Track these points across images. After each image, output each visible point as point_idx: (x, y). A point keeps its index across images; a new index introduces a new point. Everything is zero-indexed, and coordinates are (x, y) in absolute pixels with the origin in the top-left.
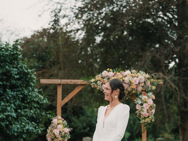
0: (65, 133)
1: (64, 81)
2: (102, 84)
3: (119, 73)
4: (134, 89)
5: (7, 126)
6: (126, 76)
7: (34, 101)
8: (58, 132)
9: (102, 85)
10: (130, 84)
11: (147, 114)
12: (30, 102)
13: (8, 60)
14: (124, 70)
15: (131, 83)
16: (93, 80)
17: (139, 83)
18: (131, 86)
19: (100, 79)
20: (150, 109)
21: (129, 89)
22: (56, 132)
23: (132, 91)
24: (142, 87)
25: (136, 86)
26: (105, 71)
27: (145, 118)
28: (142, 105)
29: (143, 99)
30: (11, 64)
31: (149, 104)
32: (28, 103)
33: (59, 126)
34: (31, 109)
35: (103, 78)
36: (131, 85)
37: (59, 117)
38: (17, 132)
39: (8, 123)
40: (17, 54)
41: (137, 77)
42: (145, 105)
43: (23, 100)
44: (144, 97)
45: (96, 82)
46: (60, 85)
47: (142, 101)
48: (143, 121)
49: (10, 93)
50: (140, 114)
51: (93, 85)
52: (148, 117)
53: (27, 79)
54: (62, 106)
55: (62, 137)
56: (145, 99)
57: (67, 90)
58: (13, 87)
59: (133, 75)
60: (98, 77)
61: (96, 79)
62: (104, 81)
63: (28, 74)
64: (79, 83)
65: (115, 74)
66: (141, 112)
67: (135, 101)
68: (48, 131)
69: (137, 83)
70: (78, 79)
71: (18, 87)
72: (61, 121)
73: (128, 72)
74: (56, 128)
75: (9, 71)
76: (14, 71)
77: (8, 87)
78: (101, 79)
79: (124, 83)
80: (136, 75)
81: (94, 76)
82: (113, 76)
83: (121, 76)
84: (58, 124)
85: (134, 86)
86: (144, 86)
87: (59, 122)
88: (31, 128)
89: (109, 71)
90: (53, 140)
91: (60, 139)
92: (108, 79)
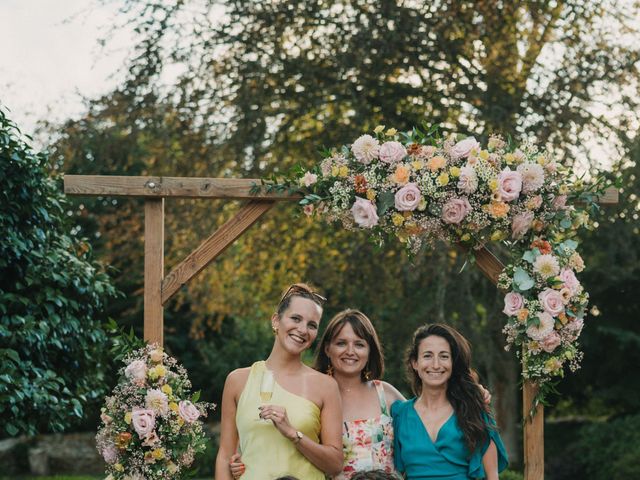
0: (185, 426)
1: (176, 185)
3: (431, 149)
4: (501, 220)
6: (464, 160)
7: (55, 285)
8: (151, 422)
9: (352, 201)
10: (483, 195)
11: (556, 339)
12: (36, 289)
15: (488, 191)
16: (309, 179)
17: (522, 196)
18: (489, 209)
19: (344, 171)
20: (567, 316)
21: (479, 222)
22: (142, 420)
23: (489, 230)
24: (537, 212)
25: (507, 208)
26: (365, 139)
27: (543, 356)
28: (533, 294)
29: (537, 267)
31: (564, 295)
32: (29, 292)
33: (153, 395)
35: (356, 166)
36: (488, 201)
37: (157, 351)
41: (513, 168)
42: (545, 297)
44: (543, 261)
45: (323, 189)
46: (155, 200)
47: (534, 276)
50: (524, 336)
51: (310, 201)
52: (559, 350)
55: (167, 444)
56: (547, 268)
59: (494, 156)
60: (334, 164)
61: (325, 174)
62: (363, 181)
65: (414, 150)
66: (531, 332)
67: (503, 276)
68: (105, 416)
69: (515, 195)
72: (161, 371)
73: (468, 144)
74: (141, 403)
78: (350, 174)
79: (457, 190)
80: (509, 158)
82: (404, 161)
83: (441, 161)
84: (150, 383)
85: (499, 210)
86: (541, 209)
87: (155, 372)
88: (39, 396)
89: (382, 138)
90: (125, 456)
91: (160, 453)
92: (384, 171)
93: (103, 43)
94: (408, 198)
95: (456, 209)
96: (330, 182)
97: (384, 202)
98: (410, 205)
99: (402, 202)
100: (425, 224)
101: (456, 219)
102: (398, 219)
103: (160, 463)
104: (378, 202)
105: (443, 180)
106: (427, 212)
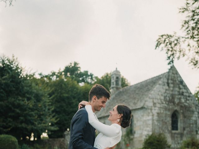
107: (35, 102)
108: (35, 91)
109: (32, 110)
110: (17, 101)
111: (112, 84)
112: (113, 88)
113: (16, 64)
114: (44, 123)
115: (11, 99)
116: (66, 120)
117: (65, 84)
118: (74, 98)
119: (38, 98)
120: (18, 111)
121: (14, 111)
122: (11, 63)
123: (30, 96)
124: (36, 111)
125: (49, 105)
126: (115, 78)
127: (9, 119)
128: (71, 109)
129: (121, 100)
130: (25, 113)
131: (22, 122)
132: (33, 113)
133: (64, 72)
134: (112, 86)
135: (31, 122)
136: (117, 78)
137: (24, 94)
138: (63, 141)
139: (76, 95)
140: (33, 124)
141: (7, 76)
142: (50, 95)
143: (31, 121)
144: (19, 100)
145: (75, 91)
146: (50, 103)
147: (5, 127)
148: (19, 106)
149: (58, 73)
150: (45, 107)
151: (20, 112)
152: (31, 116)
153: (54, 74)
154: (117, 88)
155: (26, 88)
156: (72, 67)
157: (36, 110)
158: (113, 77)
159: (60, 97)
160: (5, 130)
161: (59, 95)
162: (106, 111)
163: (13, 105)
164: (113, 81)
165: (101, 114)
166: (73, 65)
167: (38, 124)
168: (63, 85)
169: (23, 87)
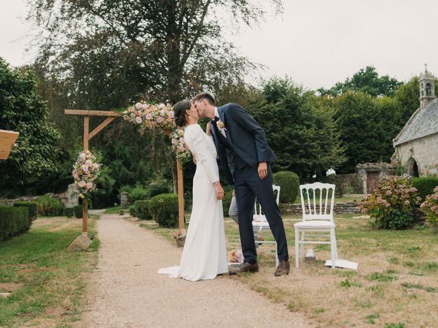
0: (95, 169)
1: (92, 113)
2: (136, 116)
3: (154, 106)
4: (170, 122)
5: (21, 162)
6: (161, 109)
7: (48, 135)
8: (87, 168)
10: (166, 117)
11: (184, 149)
13: (22, 89)
14: (158, 102)
16: (125, 112)
18: (167, 120)
19: (134, 110)
21: (165, 123)
22: (85, 167)
23: (168, 124)
25: (172, 119)
26: (139, 103)
27: (181, 153)
28: (178, 139)
29: (179, 133)
30: (25, 93)
32: (41, 138)
33: (87, 161)
34: (44, 144)
35: (137, 110)
37: (88, 152)
38: (31, 170)
39: (22, 159)
40: (32, 82)
42: (181, 139)
43: (35, 134)
44: (180, 131)
45: (129, 114)
46: (87, 116)
47: (178, 135)
48: (180, 156)
49: (24, 125)
50: (176, 148)
51: (125, 117)
52: (185, 151)
53: (40, 111)
54: (90, 138)
55: (91, 173)
56: (181, 133)
57: (95, 121)
58: (26, 119)
59: (168, 108)
60: (131, 109)
61: (129, 111)
62: (138, 113)
63: (41, 105)
64: (109, 115)
65: (150, 106)
66: (178, 147)
67: (171, 135)
68: (75, 167)
70: (109, 110)
71: (30, 119)
72: (89, 156)
73: (162, 105)
74: (84, 163)
75: (23, 101)
76: (29, 101)
77: (21, 119)
79: (160, 115)
81: (126, 108)
82: (148, 109)
83: (156, 109)
84: (87, 159)
85: (169, 120)
87: (87, 156)
88: (46, 166)
89: (142, 103)
90: (80, 176)
91: (90, 175)
92: (143, 111)
93: (27, 50)
94: (149, 117)
95: (160, 120)
96: (131, 113)
97: (143, 118)
98: (149, 119)
99: (147, 118)
100: (153, 123)
101: (160, 122)
102: (146, 122)
103: (89, 178)
104: (142, 117)
105: (157, 113)
106: (153, 120)
107: (316, 130)
108: (315, 115)
109: (313, 140)
110: (295, 131)
111: (421, 94)
112: (422, 99)
113: (290, 85)
114: (329, 155)
115: (287, 129)
116: (359, 149)
117: (355, 101)
118: (369, 118)
119: (320, 124)
120: (296, 143)
121: (290, 144)
122: (285, 85)
123: (310, 123)
124: (319, 141)
125: (334, 131)
126: (424, 85)
127: (286, 154)
128: (365, 134)
129: (434, 116)
130: (305, 144)
131: (302, 156)
132: (314, 143)
133: (353, 82)
134: (421, 97)
135: (312, 155)
136: (428, 85)
137: (302, 121)
138: (356, 176)
139: (371, 113)
140: (315, 157)
141: (281, 101)
142: (335, 118)
143: (313, 153)
144: (296, 129)
145: (369, 108)
146: (335, 129)
147: (283, 165)
148: (297, 136)
149: (345, 85)
150: (329, 134)
151: (298, 144)
152: (312, 147)
153: (339, 87)
154: (429, 99)
155: (303, 113)
156: (364, 74)
157: (318, 139)
158: (422, 84)
159: (349, 118)
160: (282, 168)
161: (347, 117)
162: (413, 132)
163: (290, 136)
164: (422, 89)
165: (406, 138)
166: (365, 71)
167: (321, 157)
168: (352, 102)
169: (300, 113)
